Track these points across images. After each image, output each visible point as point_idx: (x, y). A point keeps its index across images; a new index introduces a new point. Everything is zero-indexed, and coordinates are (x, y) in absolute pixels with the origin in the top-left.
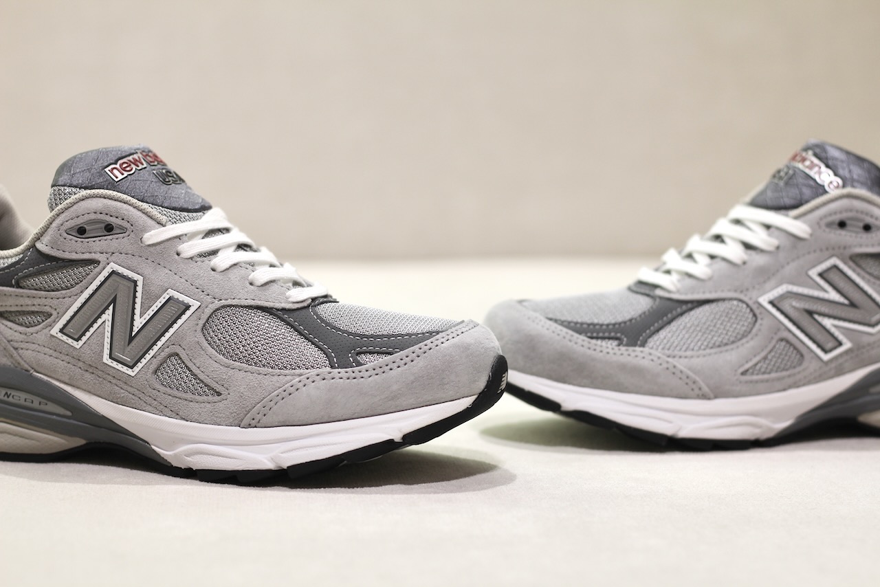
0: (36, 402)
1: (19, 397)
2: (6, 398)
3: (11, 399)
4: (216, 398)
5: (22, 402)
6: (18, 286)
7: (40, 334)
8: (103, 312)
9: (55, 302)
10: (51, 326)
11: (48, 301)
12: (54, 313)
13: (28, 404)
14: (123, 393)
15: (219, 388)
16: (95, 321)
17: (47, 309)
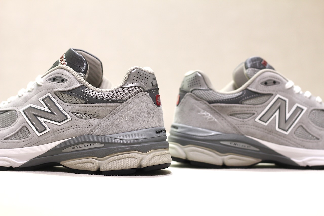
0: (246, 146)
1: (240, 145)
2: (234, 146)
3: (236, 146)
4: (318, 141)
5: (241, 147)
6: (241, 104)
7: (249, 121)
8: (275, 112)
9: (257, 109)
10: (255, 118)
11: (254, 109)
12: (256, 113)
13: (243, 147)
14: (283, 141)
15: (318, 137)
16: (272, 115)
17: (254, 112)
